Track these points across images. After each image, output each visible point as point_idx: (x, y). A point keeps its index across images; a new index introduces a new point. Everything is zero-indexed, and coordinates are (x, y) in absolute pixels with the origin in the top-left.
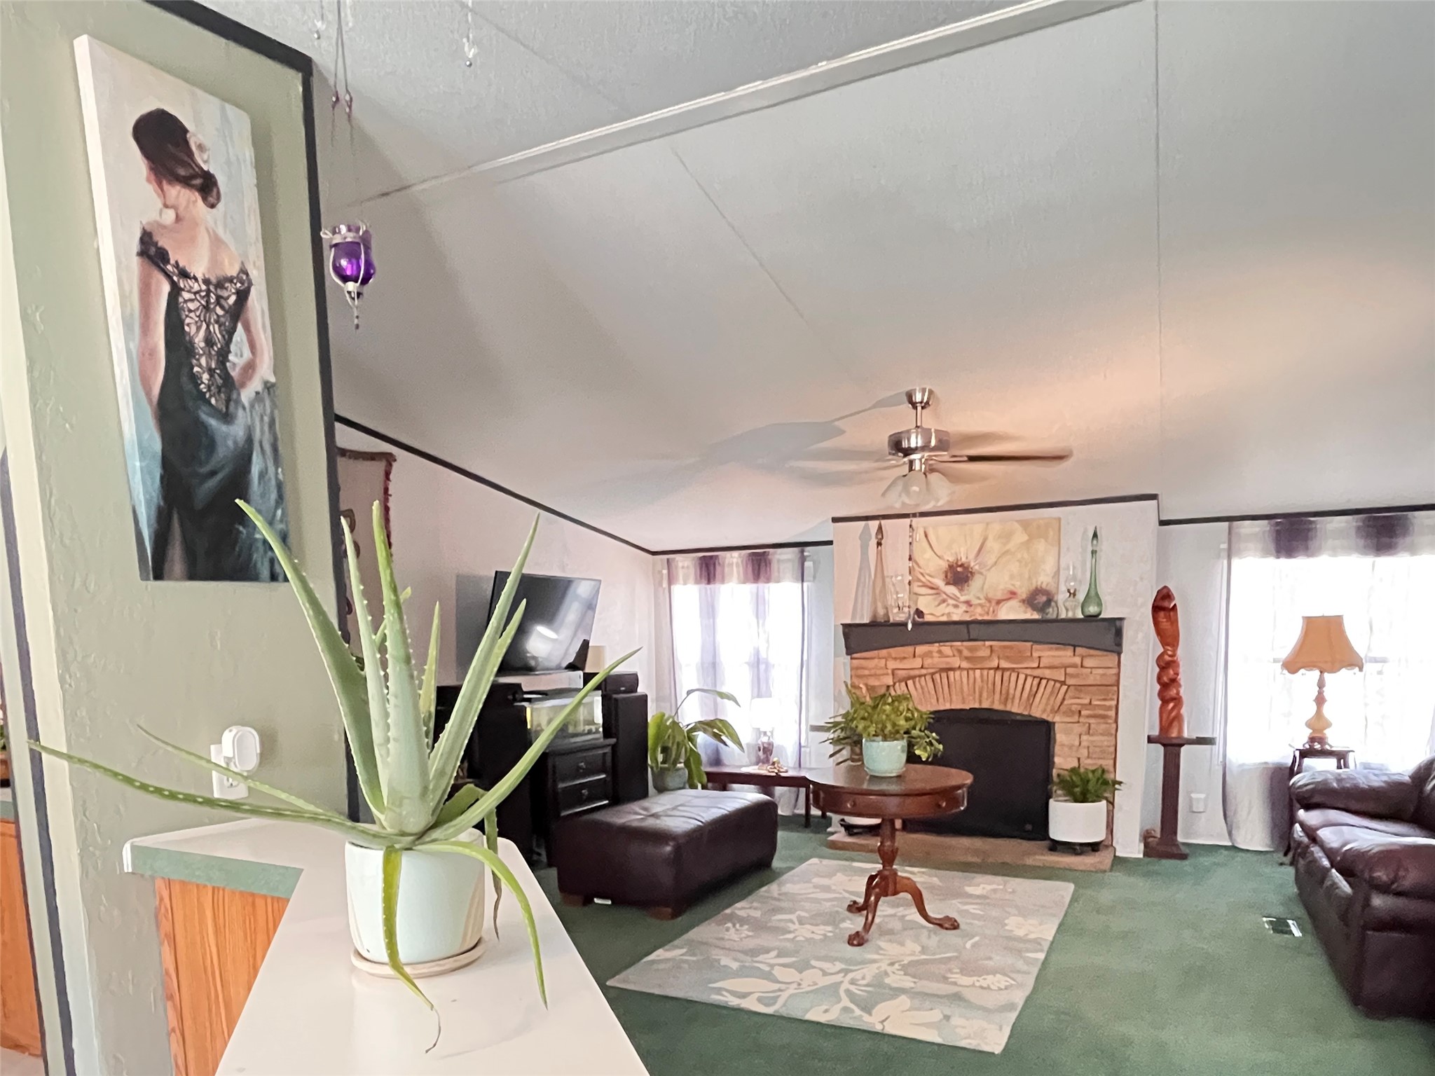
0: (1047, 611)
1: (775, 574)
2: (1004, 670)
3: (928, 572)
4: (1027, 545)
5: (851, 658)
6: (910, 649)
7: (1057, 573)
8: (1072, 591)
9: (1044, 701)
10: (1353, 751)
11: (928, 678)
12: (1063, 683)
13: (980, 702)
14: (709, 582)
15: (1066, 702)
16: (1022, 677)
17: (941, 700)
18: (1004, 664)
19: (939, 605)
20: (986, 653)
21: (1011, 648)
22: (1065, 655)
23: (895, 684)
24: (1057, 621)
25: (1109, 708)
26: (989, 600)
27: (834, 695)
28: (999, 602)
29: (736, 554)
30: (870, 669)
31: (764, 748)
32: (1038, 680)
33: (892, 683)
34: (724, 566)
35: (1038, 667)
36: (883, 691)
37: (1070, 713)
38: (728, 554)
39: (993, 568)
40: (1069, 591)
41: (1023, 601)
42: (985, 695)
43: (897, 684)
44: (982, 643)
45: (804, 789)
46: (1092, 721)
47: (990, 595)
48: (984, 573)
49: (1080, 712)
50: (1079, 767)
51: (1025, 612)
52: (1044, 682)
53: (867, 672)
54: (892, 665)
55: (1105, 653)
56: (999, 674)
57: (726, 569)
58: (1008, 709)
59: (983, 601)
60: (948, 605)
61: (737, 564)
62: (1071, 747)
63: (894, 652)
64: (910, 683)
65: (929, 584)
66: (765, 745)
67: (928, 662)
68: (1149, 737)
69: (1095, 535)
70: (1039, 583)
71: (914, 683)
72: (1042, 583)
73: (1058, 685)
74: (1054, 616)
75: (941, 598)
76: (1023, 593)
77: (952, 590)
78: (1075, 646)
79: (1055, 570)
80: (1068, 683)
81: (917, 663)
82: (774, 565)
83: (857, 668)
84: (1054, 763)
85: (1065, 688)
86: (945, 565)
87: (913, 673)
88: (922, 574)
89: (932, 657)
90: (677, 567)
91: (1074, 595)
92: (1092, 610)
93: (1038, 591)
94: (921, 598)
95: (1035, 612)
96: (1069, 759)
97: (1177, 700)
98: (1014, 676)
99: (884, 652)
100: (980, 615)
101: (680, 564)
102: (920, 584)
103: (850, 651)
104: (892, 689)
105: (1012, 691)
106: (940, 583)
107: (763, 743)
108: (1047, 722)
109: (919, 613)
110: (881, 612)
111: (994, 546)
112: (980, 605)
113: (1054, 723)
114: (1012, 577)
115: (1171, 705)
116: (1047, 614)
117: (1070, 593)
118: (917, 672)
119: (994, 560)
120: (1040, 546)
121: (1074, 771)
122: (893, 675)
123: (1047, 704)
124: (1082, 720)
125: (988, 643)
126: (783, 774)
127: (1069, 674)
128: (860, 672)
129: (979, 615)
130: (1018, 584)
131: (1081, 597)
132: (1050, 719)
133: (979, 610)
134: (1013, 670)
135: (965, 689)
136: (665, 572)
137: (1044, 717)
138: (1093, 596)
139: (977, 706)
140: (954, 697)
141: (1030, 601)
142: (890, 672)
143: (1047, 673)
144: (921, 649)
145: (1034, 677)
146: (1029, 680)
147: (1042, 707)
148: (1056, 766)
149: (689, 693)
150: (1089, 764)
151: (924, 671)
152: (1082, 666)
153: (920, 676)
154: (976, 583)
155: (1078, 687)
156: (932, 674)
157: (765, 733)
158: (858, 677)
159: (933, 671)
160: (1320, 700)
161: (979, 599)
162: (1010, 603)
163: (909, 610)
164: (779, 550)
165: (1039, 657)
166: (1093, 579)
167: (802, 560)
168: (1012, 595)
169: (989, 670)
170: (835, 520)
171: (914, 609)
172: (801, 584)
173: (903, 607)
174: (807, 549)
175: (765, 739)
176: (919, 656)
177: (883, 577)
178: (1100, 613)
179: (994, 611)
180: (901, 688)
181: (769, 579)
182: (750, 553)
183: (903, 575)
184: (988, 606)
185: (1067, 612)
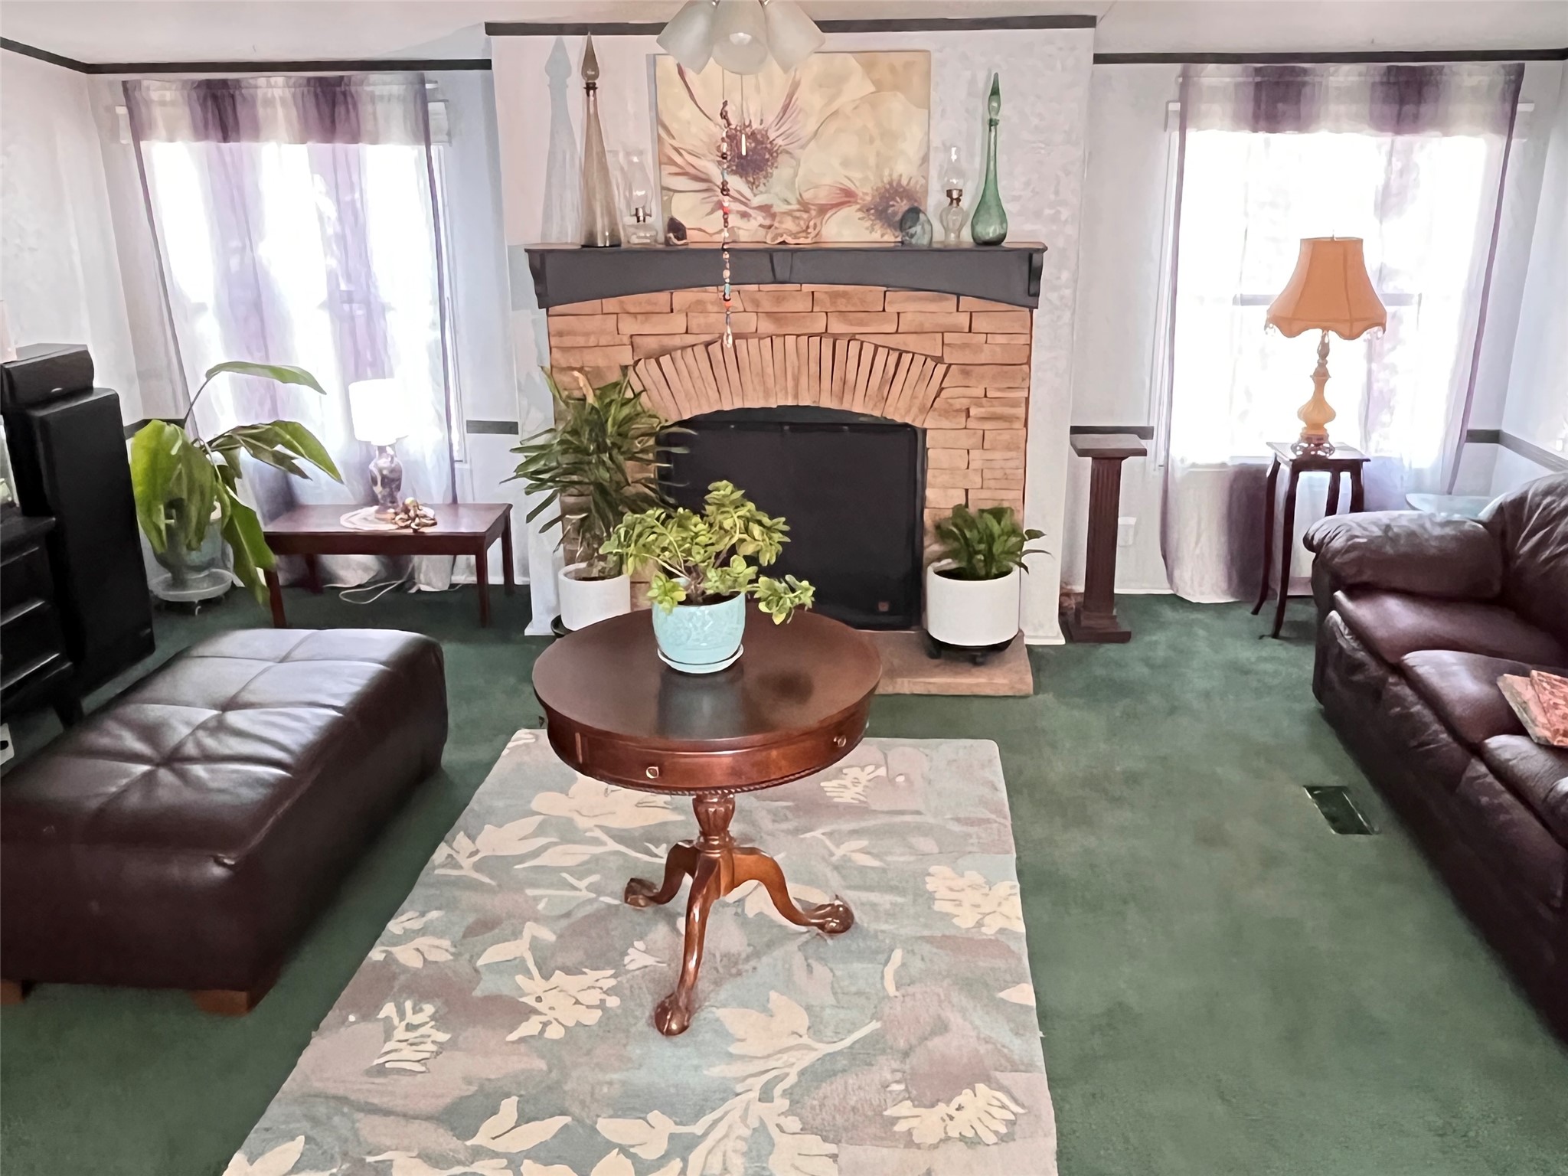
0: (912, 231)
1: (367, 126)
2: (836, 337)
3: (689, 148)
4: (871, 102)
5: (549, 315)
6: (664, 296)
7: (925, 159)
8: (955, 195)
9: (908, 392)
10: (1368, 460)
11: (700, 350)
12: (939, 360)
13: (796, 396)
14: (225, 138)
15: (944, 394)
16: (868, 350)
17: (725, 391)
18: (837, 327)
19: (712, 212)
20: (804, 305)
21: (844, 294)
22: (941, 311)
23: (637, 362)
24: (930, 250)
25: (1014, 404)
26: (805, 207)
27: (519, 382)
28: (823, 210)
29: (278, 79)
30: (587, 334)
31: (384, 477)
32: (897, 354)
33: (631, 362)
34: (253, 105)
35: (897, 332)
36: (615, 376)
37: (948, 412)
38: (261, 79)
39: (813, 143)
40: (949, 193)
41: (867, 209)
42: (804, 380)
43: (641, 363)
44: (797, 286)
45: (473, 558)
46: (987, 425)
47: (807, 196)
48: (797, 152)
49: (968, 410)
50: (967, 505)
51: (872, 229)
52: (907, 358)
53: (580, 341)
54: (629, 327)
55: (1010, 307)
56: (827, 344)
57: (261, 111)
58: (846, 407)
59: (796, 207)
61: (283, 100)
62: (952, 470)
63: (632, 302)
64: (665, 360)
65: (692, 171)
66: (385, 472)
67: (697, 321)
69: (995, 92)
70: (895, 176)
71: (673, 360)
72: (901, 176)
73: (930, 363)
74: (925, 241)
75: (715, 199)
76: (867, 193)
77: (736, 183)
78: (958, 295)
79: (922, 154)
80: (947, 360)
81: (678, 323)
82: (366, 109)
83: (560, 334)
84: (924, 498)
85: (941, 369)
86: (720, 135)
87: (668, 342)
88: (676, 150)
89: (704, 311)
90: (148, 103)
91: (958, 200)
92: (991, 231)
93: (893, 191)
94: (677, 197)
95: (889, 233)
96: (952, 492)
98: (854, 346)
99: (611, 304)
100: (795, 235)
101: (155, 96)
102: (677, 170)
103: (545, 301)
104: (631, 372)
105: (851, 376)
106: (715, 173)
107: (380, 471)
108: (913, 429)
109: (676, 227)
110: (603, 226)
111: (810, 99)
112: (789, 213)
113: (925, 431)
114: (846, 163)
116: (912, 236)
117: (952, 200)
118: (677, 341)
119: (811, 127)
120: (896, 104)
121: (960, 511)
122: (632, 344)
123: (913, 397)
124: (972, 424)
125: (807, 288)
126: (427, 530)
127: (949, 345)
128: (567, 341)
129: (789, 232)
130: (856, 175)
131: (968, 203)
132: (917, 424)
133: (789, 224)
134: (852, 338)
135: (769, 370)
136: (122, 111)
137: (909, 421)
138: (989, 203)
139: (790, 402)
140: (748, 387)
141: (879, 211)
142: (626, 340)
143: (911, 343)
144: (682, 297)
145: (890, 349)
146: (882, 353)
147: (903, 404)
148: (927, 504)
149: (210, 374)
150: (981, 500)
151: (690, 339)
152: (970, 331)
153: (683, 348)
154: (781, 172)
155: (966, 369)
156: (707, 345)
157: (382, 449)
158: (564, 349)
159: (707, 338)
160: (1321, 376)
161: (788, 203)
162: (845, 212)
163: (657, 222)
164: (375, 76)
165: (898, 313)
166: (991, 176)
167: (423, 99)
168: (847, 197)
169: (810, 336)
170: (493, 29)
171: (667, 220)
172: (424, 148)
173: (645, 215)
174: (429, 74)
175: (384, 462)
176: (679, 311)
177: (602, 153)
178: (1004, 236)
179: (815, 226)
180: (648, 371)
181: (355, 138)
182: (309, 79)
183: (640, 153)
184: (805, 216)
185: (947, 230)
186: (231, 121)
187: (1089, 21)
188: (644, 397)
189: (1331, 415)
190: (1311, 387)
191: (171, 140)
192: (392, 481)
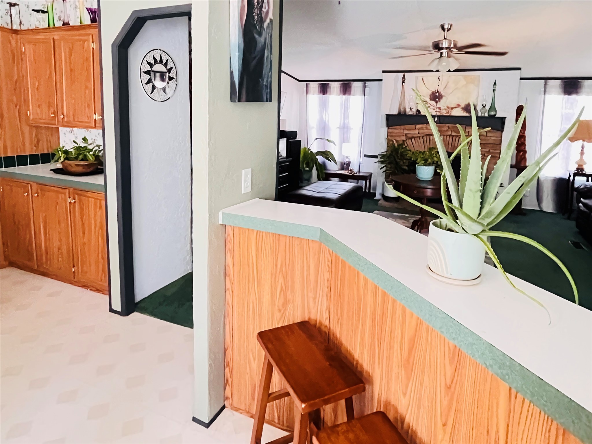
1: (352, 92)
2: (453, 136)
4: (465, 86)
5: (388, 129)
6: (413, 126)
7: (477, 98)
8: (484, 105)
11: (421, 138)
14: (324, 94)
17: (426, 147)
18: (453, 134)
19: (427, 108)
20: (446, 129)
23: (406, 140)
25: (497, 153)
26: (448, 107)
28: (452, 108)
29: (336, 83)
30: (396, 133)
31: (347, 163)
34: (330, 88)
36: (401, 142)
38: (333, 83)
39: (451, 95)
40: (483, 105)
41: (463, 109)
43: (407, 140)
44: (445, 125)
47: (449, 106)
48: (447, 97)
51: (462, 113)
53: (394, 135)
54: (406, 132)
55: (497, 131)
56: (451, 138)
57: (332, 89)
59: (446, 108)
60: (431, 109)
61: (336, 87)
63: (407, 127)
64: (413, 140)
67: (421, 131)
68: (511, 165)
69: (495, 84)
70: (470, 101)
71: (415, 139)
75: (428, 106)
76: (463, 105)
77: (433, 103)
79: (477, 96)
81: (417, 132)
82: (353, 89)
83: (391, 133)
86: (430, 93)
87: (414, 136)
89: (423, 129)
90: (310, 88)
91: (485, 107)
92: (492, 113)
94: (419, 105)
95: (467, 113)
97: (525, 152)
98: (457, 139)
99: (402, 127)
101: (312, 86)
103: (388, 126)
104: (405, 142)
106: (428, 100)
109: (418, 111)
110: (402, 110)
111: (451, 85)
114: (459, 98)
115: (521, 153)
117: (483, 106)
118: (416, 135)
119: (451, 91)
120: (471, 86)
125: (447, 125)
128: (392, 134)
129: (444, 113)
130: (461, 101)
131: (487, 108)
133: (444, 111)
134: (457, 136)
136: (305, 89)
138: (493, 107)
141: (466, 109)
142: (405, 135)
144: (418, 126)
149: (316, 140)
151: (419, 135)
152: (486, 136)
153: (417, 137)
154: (443, 100)
155: (485, 144)
156: (423, 137)
157: (348, 157)
158: (390, 136)
159: (423, 135)
160: (582, 153)
161: (444, 107)
162: (457, 109)
163: (414, 110)
164: (355, 83)
165: (469, 132)
166: (493, 101)
167: (365, 87)
168: (459, 105)
169: (447, 135)
170: (384, 72)
171: (416, 109)
172: (364, 97)
173: (412, 109)
174: (367, 82)
175: (347, 160)
176: (417, 129)
177: (404, 96)
178: (496, 115)
179: (450, 112)
180: (409, 142)
181: (350, 94)
182: (342, 83)
183: (413, 96)
184: (448, 109)
185: (482, 114)
186: (325, 91)
187: (519, 69)
188: (407, 147)
189: (585, 163)
190: (579, 156)
191: (314, 94)
192: (349, 164)
